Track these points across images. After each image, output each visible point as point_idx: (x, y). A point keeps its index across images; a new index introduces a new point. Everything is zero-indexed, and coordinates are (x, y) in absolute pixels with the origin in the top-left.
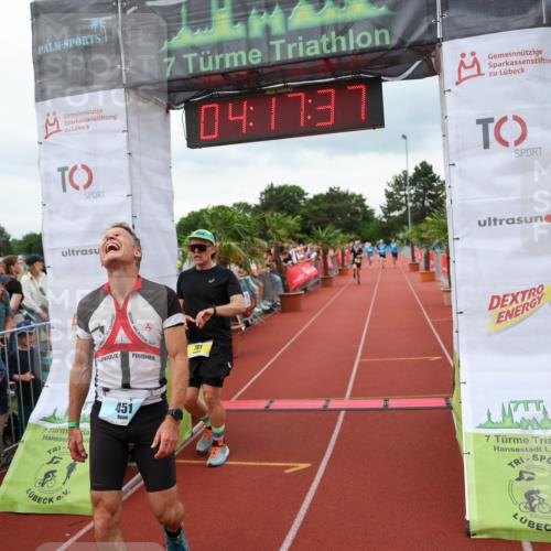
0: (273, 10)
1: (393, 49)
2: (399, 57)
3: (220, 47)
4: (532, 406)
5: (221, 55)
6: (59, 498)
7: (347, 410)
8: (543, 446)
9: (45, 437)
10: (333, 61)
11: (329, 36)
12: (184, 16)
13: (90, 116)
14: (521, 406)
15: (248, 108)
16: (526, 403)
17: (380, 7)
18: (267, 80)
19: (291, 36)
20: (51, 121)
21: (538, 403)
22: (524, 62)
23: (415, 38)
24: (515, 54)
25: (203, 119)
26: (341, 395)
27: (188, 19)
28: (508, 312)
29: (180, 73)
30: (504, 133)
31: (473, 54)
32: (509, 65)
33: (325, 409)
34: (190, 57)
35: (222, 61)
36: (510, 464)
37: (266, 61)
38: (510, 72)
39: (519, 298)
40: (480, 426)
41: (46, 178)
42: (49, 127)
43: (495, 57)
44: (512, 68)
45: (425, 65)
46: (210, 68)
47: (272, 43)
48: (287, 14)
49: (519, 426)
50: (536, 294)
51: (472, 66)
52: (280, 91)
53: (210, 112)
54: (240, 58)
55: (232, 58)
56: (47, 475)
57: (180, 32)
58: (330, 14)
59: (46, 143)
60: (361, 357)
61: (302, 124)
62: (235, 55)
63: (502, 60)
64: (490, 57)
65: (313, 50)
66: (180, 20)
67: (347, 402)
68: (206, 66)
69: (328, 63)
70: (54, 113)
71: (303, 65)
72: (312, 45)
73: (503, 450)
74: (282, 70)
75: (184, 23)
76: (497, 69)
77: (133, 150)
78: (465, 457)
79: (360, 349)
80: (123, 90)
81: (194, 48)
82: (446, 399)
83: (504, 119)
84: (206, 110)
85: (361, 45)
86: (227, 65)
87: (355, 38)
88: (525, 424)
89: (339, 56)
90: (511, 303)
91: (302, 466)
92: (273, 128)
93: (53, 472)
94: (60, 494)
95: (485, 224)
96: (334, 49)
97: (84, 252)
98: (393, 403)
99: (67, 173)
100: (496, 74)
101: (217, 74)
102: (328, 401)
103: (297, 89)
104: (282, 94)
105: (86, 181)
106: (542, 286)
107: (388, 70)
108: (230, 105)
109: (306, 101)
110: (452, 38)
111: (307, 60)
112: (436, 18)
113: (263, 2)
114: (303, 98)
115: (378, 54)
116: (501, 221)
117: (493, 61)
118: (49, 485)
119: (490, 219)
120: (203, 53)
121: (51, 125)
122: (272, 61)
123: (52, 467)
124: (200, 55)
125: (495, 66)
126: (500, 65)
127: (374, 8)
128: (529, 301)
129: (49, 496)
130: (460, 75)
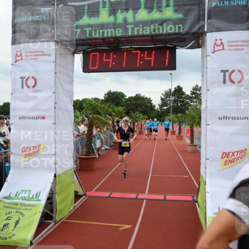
0: (129, 11)
1: (184, 34)
2: (187, 38)
3: (102, 26)
5: (103, 30)
6: (10, 238)
7: (147, 199)
9: (5, 207)
11: (155, 26)
12: (86, 11)
13: (38, 54)
15: (113, 56)
17: (179, 14)
18: (123, 44)
19: (136, 24)
20: (19, 54)
22: (244, 46)
23: (195, 29)
24: (240, 41)
26: (144, 192)
27: (88, 12)
28: (230, 160)
29: (83, 37)
30: (233, 77)
31: (221, 40)
32: (237, 46)
33: (137, 198)
34: (88, 30)
35: (103, 33)
37: (124, 35)
39: (235, 154)
40: (215, 214)
41: (14, 81)
42: (17, 58)
43: (231, 42)
44: (239, 48)
45: (196, 43)
46: (97, 36)
47: (127, 26)
48: (135, 13)
51: (220, 46)
52: (128, 49)
53: (94, 56)
54: (112, 32)
55: (108, 32)
56: (4, 226)
58: (156, 15)
59: (16, 65)
60: (152, 174)
61: (138, 65)
62: (110, 31)
63: (234, 44)
64: (229, 42)
65: (146, 32)
66: (84, 12)
67: (146, 196)
68: (95, 34)
69: (153, 38)
70: (20, 51)
71: (141, 38)
72: (146, 29)
74: (130, 40)
75: (86, 13)
76: (232, 48)
77: (56, 72)
79: (151, 170)
80: (55, 43)
81: (90, 26)
82: (193, 197)
83: (233, 71)
85: (169, 31)
86: (106, 35)
87: (166, 28)
89: (159, 35)
90: (231, 157)
92: (124, 66)
93: (8, 224)
94: (10, 235)
95: (222, 119)
97: (29, 118)
98: (168, 197)
99: (24, 80)
100: (231, 50)
101: (100, 39)
102: (138, 194)
103: (136, 49)
104: (129, 51)
105: (33, 84)
107: (180, 44)
108: (105, 54)
109: (141, 55)
110: (212, 32)
111: (144, 36)
112: (204, 22)
113: (124, 7)
114: (139, 53)
115: (177, 36)
116: (229, 118)
117: (230, 44)
118: (6, 230)
119: (224, 117)
120: (94, 28)
121: (18, 56)
122: (127, 35)
123: (7, 222)
124: (92, 29)
125: (231, 46)
126: (233, 46)
127: (176, 14)
128: (240, 156)
129: (5, 236)
130: (214, 49)
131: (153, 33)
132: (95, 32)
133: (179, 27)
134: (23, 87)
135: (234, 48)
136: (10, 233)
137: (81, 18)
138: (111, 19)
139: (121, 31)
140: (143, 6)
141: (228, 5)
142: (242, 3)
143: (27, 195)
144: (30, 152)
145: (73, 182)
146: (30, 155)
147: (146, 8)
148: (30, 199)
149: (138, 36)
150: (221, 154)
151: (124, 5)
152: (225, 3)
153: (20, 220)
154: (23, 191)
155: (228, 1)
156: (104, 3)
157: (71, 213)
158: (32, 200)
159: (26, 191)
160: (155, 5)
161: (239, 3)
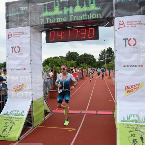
0: (70, 7)
1: (102, 19)
2: (103, 21)
3: (56, 16)
4: (135, 116)
5: (56, 19)
6: (7, 136)
7: (86, 114)
8: (138, 127)
9: (4, 119)
10: (86, 21)
11: (85, 15)
12: (46, 8)
13: (20, 33)
14: (133, 116)
15: (63, 33)
16: (134, 115)
18: (68, 26)
20: (10, 34)
21: (137, 115)
22: (136, 24)
23: (107, 16)
24: (134, 22)
25: (50, 35)
26: (85, 110)
27: (48, 8)
28: (130, 90)
30: (130, 43)
32: (132, 24)
33: (80, 114)
34: (48, 19)
35: (56, 20)
36: (129, 132)
37: (68, 21)
38: (133, 27)
39: (133, 87)
40: (122, 121)
41: (8, 49)
42: (9, 36)
43: (129, 22)
44: (133, 25)
45: (110, 23)
46: (53, 22)
47: (69, 16)
49: (132, 121)
50: (137, 86)
51: (122, 24)
53: (52, 33)
54: (61, 20)
56: (4, 130)
57: (45, 12)
58: (85, 9)
59: (8, 40)
61: (77, 37)
62: (60, 19)
64: (127, 22)
65: (80, 18)
67: (86, 112)
68: (52, 21)
69: (84, 22)
71: (77, 22)
72: (80, 17)
73: (127, 128)
74: (72, 23)
76: (129, 26)
77: (31, 43)
78: (117, 129)
79: (91, 97)
80: (29, 27)
81: (49, 17)
82: (113, 112)
83: (131, 39)
85: (93, 18)
86: (57, 21)
87: (92, 16)
88: (133, 121)
89: (87, 20)
90: (131, 88)
91: (74, 129)
92: (69, 38)
94: (7, 135)
95: (125, 67)
96: (86, 18)
97: (17, 70)
98: (99, 113)
100: (129, 27)
101: (55, 24)
102: (81, 111)
103: (76, 28)
104: (72, 29)
105: (18, 51)
106: (139, 84)
108: (58, 32)
109: (78, 32)
111: (79, 21)
112: (113, 11)
113: (67, 5)
115: (98, 20)
116: (129, 66)
117: (128, 23)
118: (5, 132)
121: (10, 35)
123: (6, 128)
124: (50, 18)
125: (128, 25)
126: (130, 24)
127: (97, 8)
128: (136, 88)
130: (119, 27)
131: (84, 19)
132: (52, 20)
133: (99, 15)
134: (13, 53)
135: (131, 25)
136: (7, 134)
138: (61, 12)
139: (66, 19)
140: (78, 3)
141: (126, 1)
143: (16, 113)
144: (18, 88)
145: (44, 105)
146: (18, 90)
147: (80, 5)
148: (18, 115)
149: (76, 21)
150: (125, 87)
151: (67, 3)
153: (13, 126)
154: (14, 110)
156: (56, 3)
157: (42, 122)
158: (19, 115)
159: (16, 110)
160: (85, 3)
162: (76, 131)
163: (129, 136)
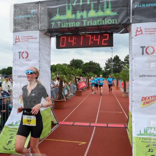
0: (84, 11)
1: (118, 25)
2: (119, 27)
3: (68, 21)
5: (68, 23)
6: (12, 149)
7: (96, 127)
9: (9, 130)
11: (100, 20)
12: (58, 11)
13: (29, 38)
14: (150, 129)
15: (75, 39)
17: (114, 12)
18: (80, 31)
19: (89, 19)
20: (17, 38)
22: (155, 31)
23: (124, 22)
24: (152, 29)
26: (94, 122)
27: (59, 12)
28: (147, 102)
29: (56, 27)
30: (148, 51)
31: (140, 28)
33: (90, 126)
34: (59, 23)
35: (68, 25)
37: (81, 26)
38: (151, 34)
39: (150, 98)
40: (138, 135)
41: (14, 54)
42: (17, 40)
45: (125, 30)
46: (65, 26)
47: (83, 21)
48: (88, 13)
49: (149, 135)
51: (140, 31)
52: (84, 34)
55: (71, 24)
56: (9, 142)
57: (56, 16)
58: (100, 13)
59: (15, 44)
60: (99, 111)
61: (90, 44)
62: (72, 23)
63: (149, 30)
64: (145, 29)
65: (94, 24)
66: (56, 12)
68: (64, 26)
69: (99, 27)
70: (18, 36)
71: (91, 28)
72: (95, 22)
73: (144, 142)
74: (85, 29)
75: (58, 13)
76: (147, 33)
77: (40, 48)
79: (99, 108)
80: (39, 31)
81: (60, 20)
82: (125, 125)
84: (62, 38)
85: (108, 23)
86: (70, 26)
87: (107, 21)
88: (151, 135)
90: (148, 100)
91: (84, 143)
92: (81, 45)
93: (11, 141)
95: (141, 76)
96: (101, 24)
97: (24, 77)
98: (110, 125)
99: (21, 54)
100: (147, 34)
101: (67, 28)
102: (90, 124)
103: (89, 34)
105: (26, 56)
107: (116, 31)
108: (69, 37)
110: (135, 23)
111: (93, 26)
112: (130, 17)
113: (81, 9)
114: (90, 37)
115: (113, 26)
116: (146, 76)
117: (146, 30)
118: (10, 145)
119: (143, 75)
120: (63, 22)
122: (83, 26)
123: (11, 140)
124: (62, 23)
125: (146, 31)
126: (148, 31)
127: (113, 13)
128: (153, 99)
129: (9, 148)
130: (136, 34)
131: (99, 24)
133: (115, 21)
134: (20, 58)
135: (149, 33)
137: (55, 16)
138: (73, 16)
139: (79, 24)
140: (92, 8)
141: (144, 6)
142: (153, 5)
145: (51, 116)
147: (94, 9)
151: (81, 7)
152: (143, 5)
155: (144, 4)
156: (69, 6)
157: (49, 135)
160: (100, 7)
161: (152, 5)
162: (87, 145)
163: (146, 152)
